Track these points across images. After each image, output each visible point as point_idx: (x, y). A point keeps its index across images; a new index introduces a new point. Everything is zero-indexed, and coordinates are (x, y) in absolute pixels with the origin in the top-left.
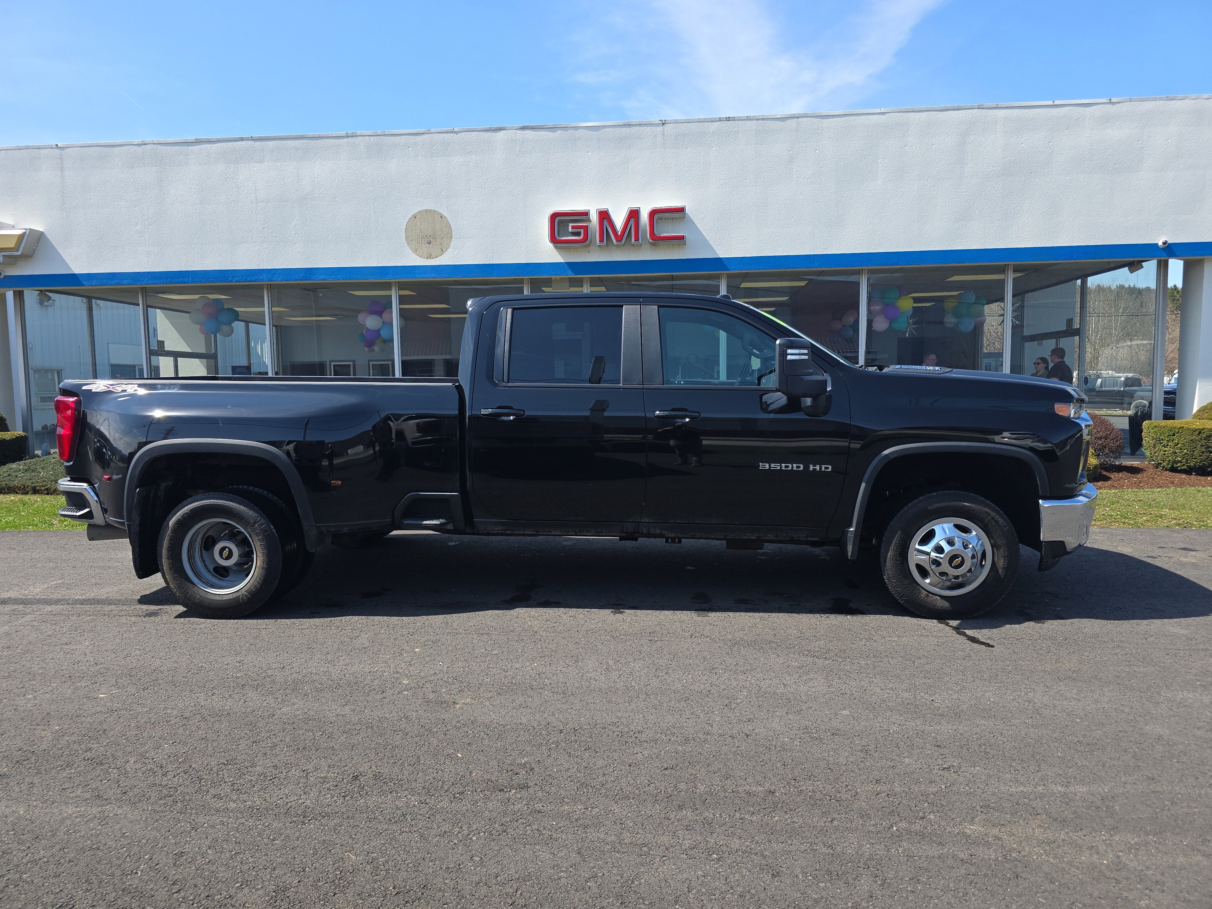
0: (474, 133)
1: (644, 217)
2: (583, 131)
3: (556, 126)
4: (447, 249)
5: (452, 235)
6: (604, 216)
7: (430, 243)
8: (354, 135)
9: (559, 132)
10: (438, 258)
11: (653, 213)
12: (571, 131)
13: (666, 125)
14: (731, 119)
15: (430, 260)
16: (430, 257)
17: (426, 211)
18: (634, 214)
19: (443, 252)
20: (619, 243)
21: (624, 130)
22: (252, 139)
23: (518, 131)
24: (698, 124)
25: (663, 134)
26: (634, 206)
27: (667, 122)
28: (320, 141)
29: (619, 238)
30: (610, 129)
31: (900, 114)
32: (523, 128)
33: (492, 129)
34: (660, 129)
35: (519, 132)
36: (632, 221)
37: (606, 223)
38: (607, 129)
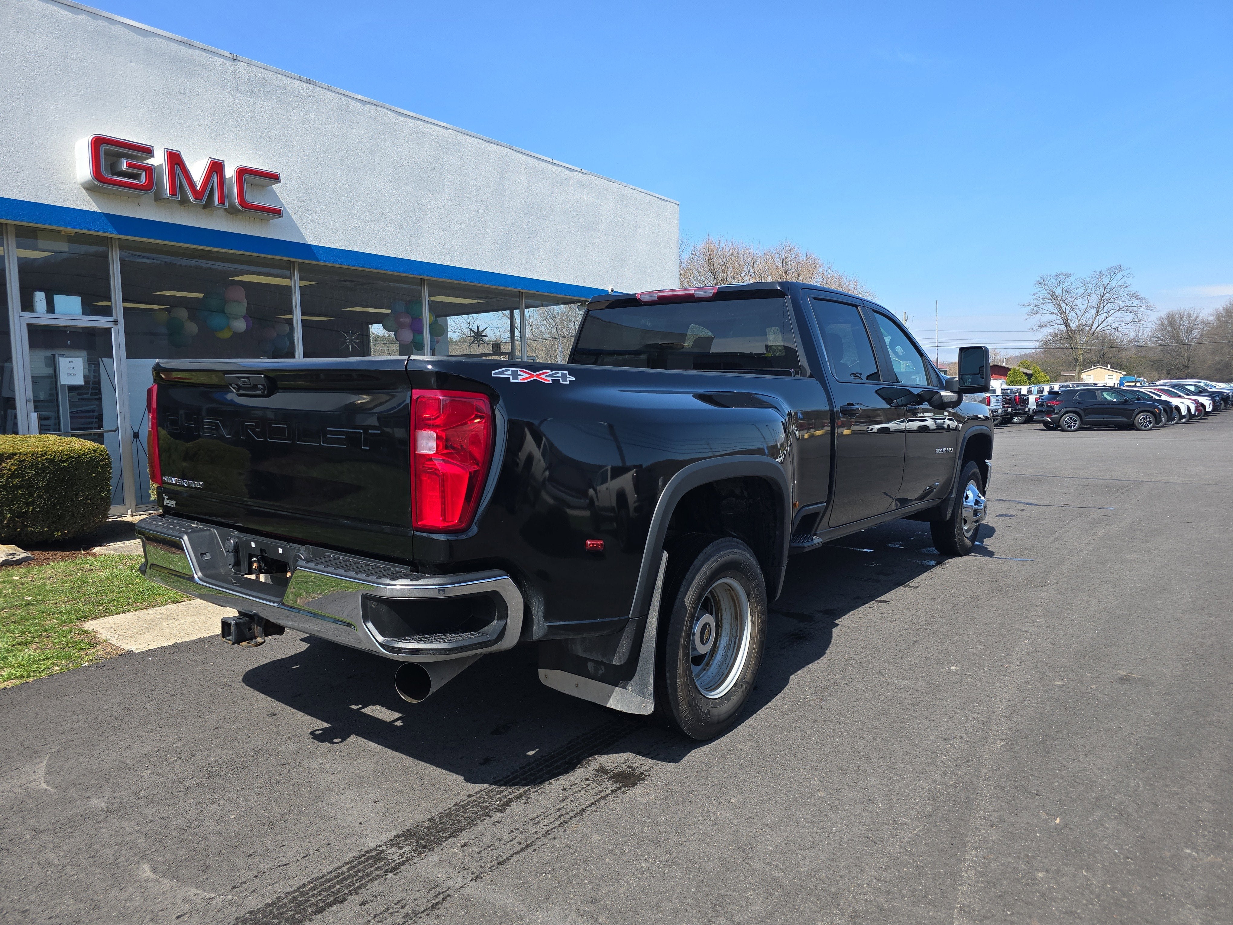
2: (122, 28)
3: (79, 7)
6: (175, 158)
9: (83, 17)
11: (241, 172)
14: (312, 82)
18: (216, 167)
20: (198, 202)
21: (182, 49)
24: (276, 75)
25: (235, 73)
26: (216, 157)
29: (198, 195)
30: (163, 41)
31: (458, 133)
34: (229, 64)
36: (214, 177)
37: (178, 170)
38: (158, 39)
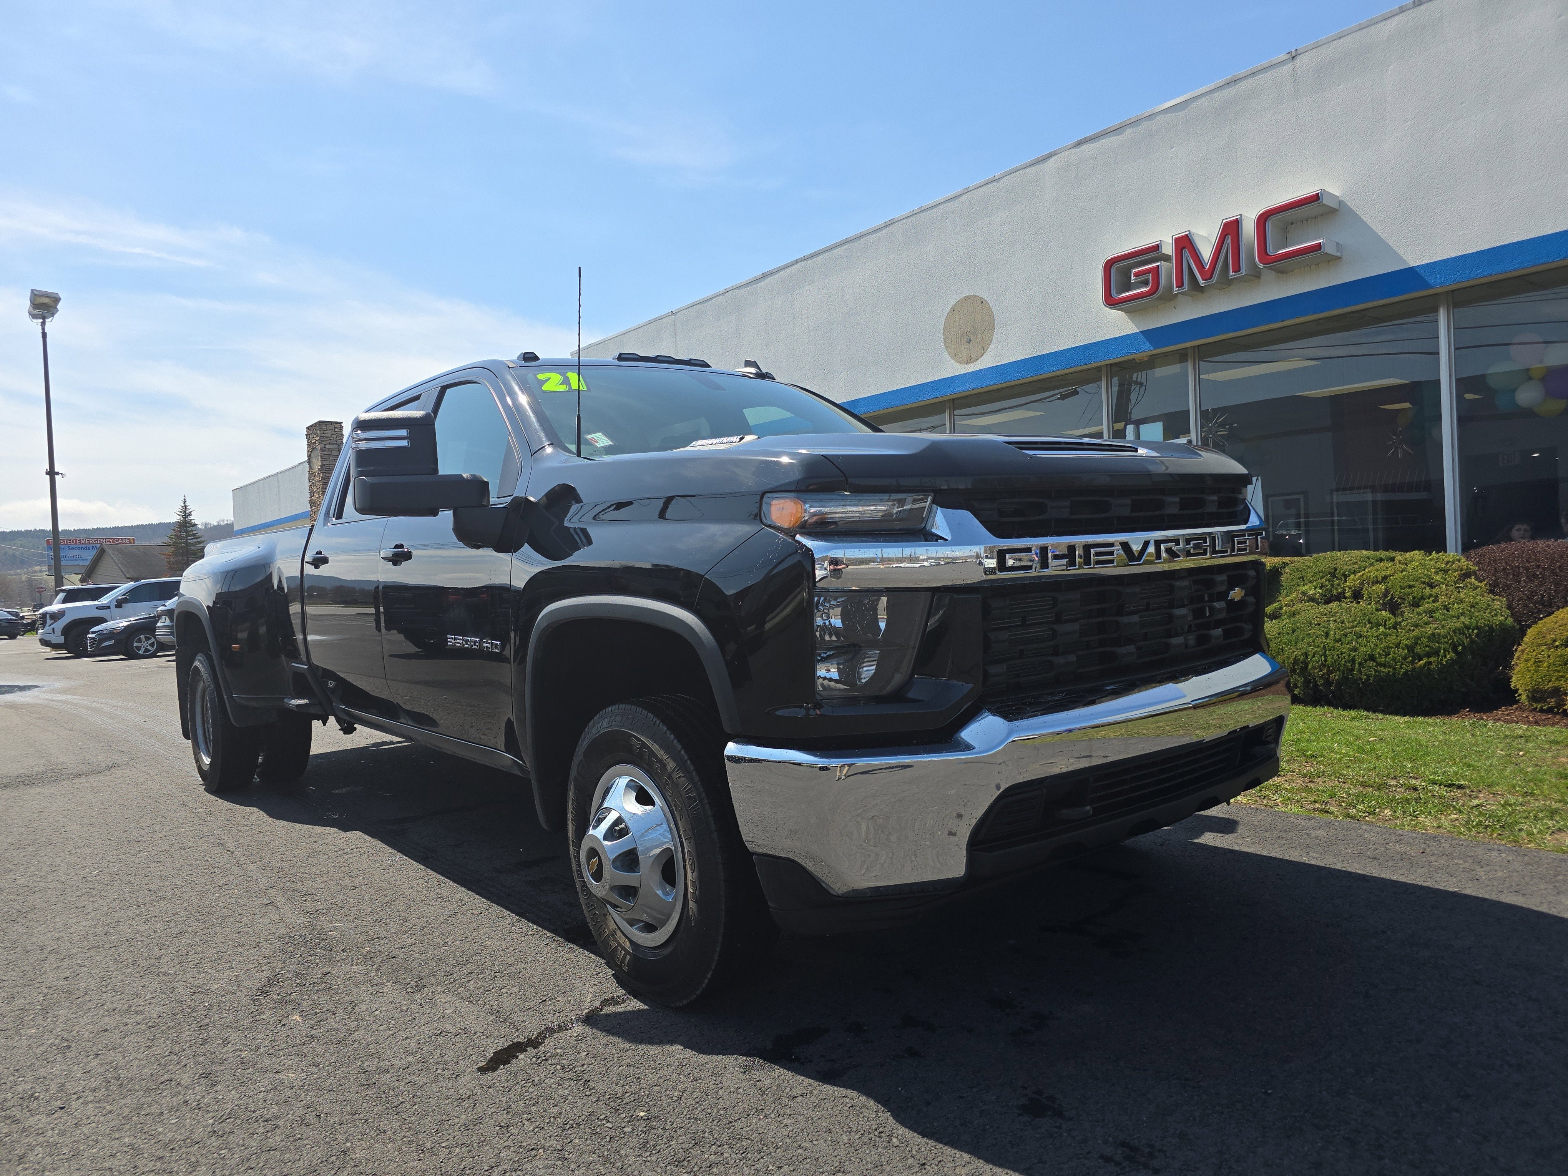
0: (1018, 172)
1: (1249, 229)
2: (1162, 117)
3: (1125, 124)
4: (989, 345)
5: (994, 326)
6: (1185, 243)
7: (969, 342)
8: (892, 222)
10: (979, 361)
11: (1263, 220)
12: (1144, 125)
13: (1298, 59)
15: (969, 365)
16: (970, 360)
17: (966, 298)
18: (1232, 228)
19: (984, 350)
20: (1208, 283)
21: (1227, 93)
22: (805, 259)
23: (1072, 150)
24: (1359, 34)
25: (1291, 75)
26: (1230, 215)
27: (1299, 52)
28: (862, 241)
29: (1208, 275)
30: (1204, 99)
32: (1079, 143)
33: (1040, 159)
34: (1287, 69)
35: (1074, 150)
36: (1229, 240)
37: (1186, 255)
38: (1199, 102)
